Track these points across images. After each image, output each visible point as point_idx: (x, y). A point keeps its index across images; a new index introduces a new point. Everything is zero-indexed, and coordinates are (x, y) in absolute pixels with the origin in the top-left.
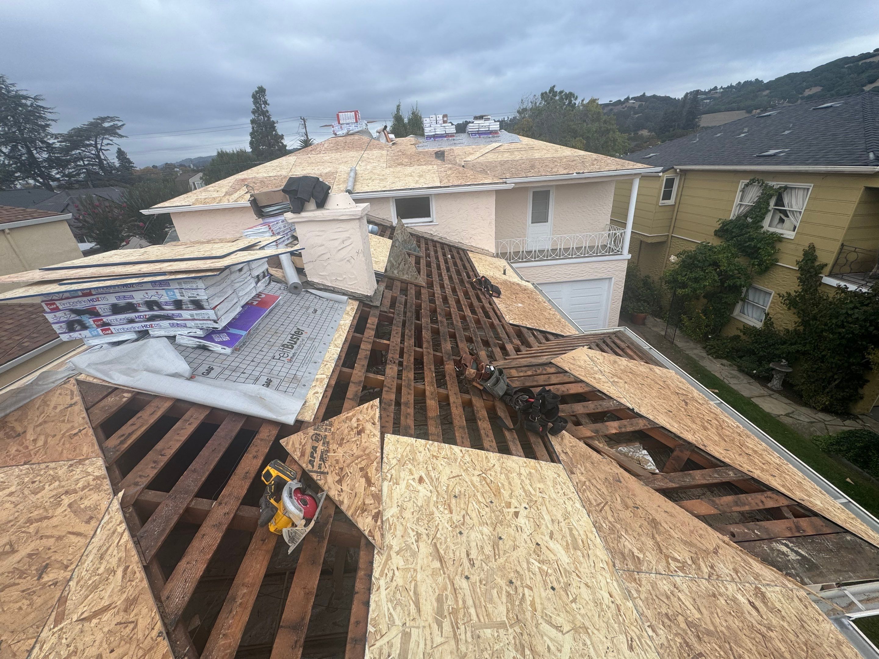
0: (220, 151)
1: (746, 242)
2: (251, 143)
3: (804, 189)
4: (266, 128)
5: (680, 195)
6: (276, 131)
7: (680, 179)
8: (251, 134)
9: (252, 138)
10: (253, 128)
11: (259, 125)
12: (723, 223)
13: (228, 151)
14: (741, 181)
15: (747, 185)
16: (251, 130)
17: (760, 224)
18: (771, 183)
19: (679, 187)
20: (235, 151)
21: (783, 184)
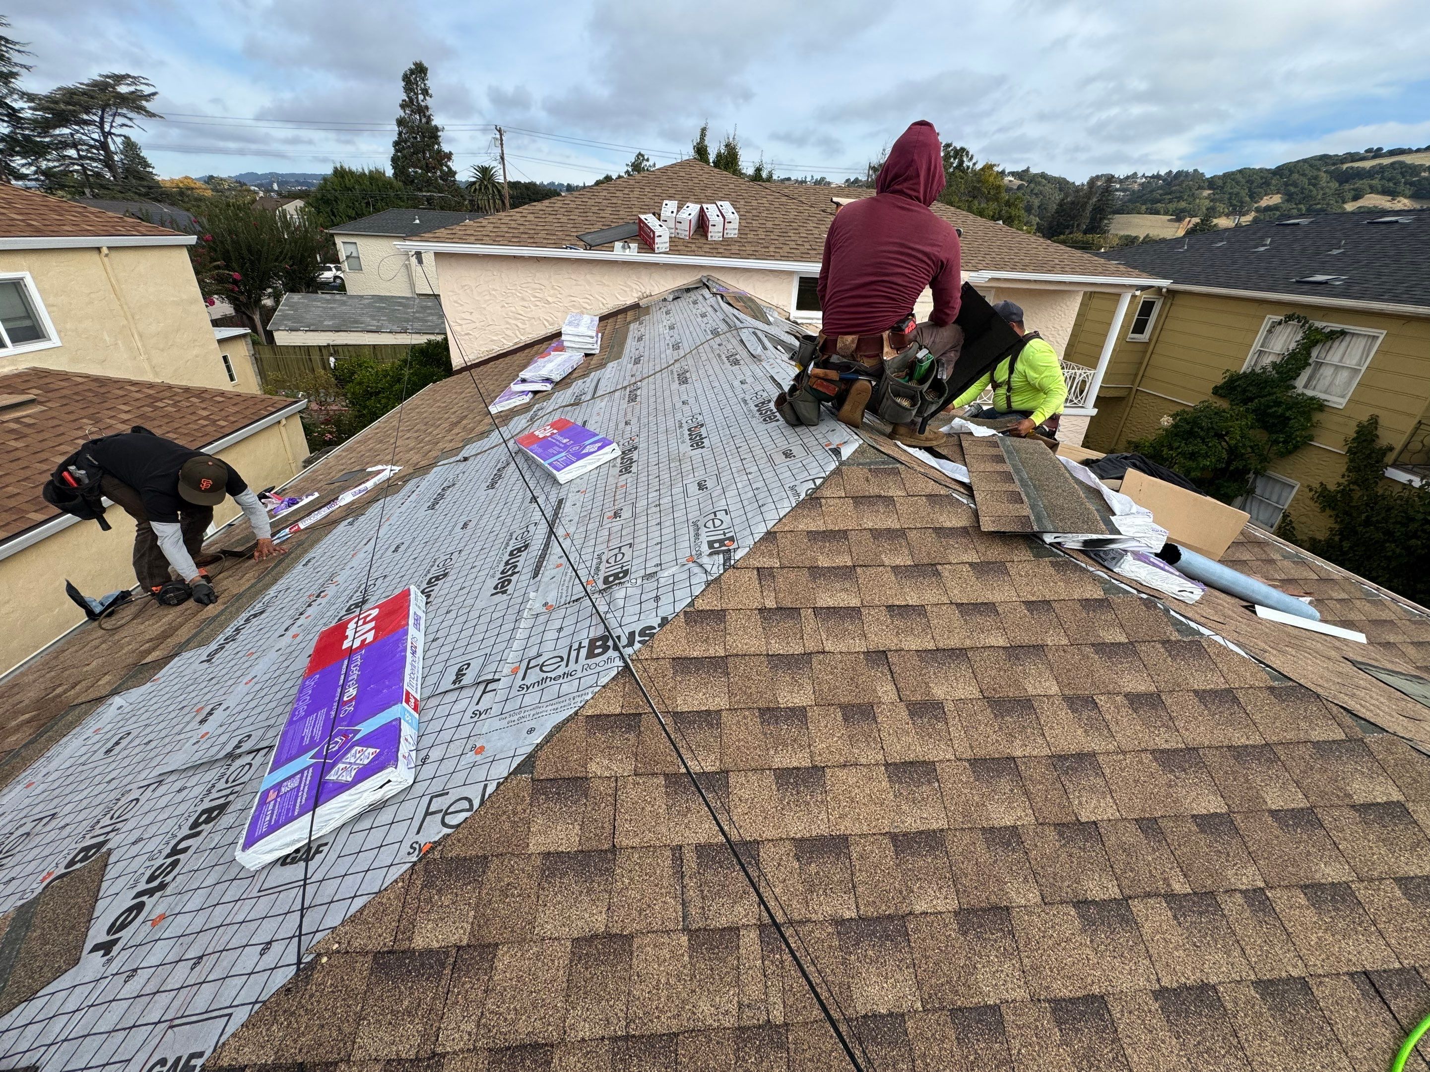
0: (338, 166)
1: (1271, 407)
2: (394, 160)
3: (1369, 336)
4: (423, 137)
5: (1160, 328)
6: (439, 144)
7: (1164, 304)
8: (396, 144)
9: (397, 151)
10: (400, 134)
11: (411, 130)
12: (1232, 376)
13: (354, 169)
14: (1268, 316)
15: (1275, 325)
16: (395, 138)
17: (1292, 382)
18: (1319, 324)
19: (1160, 315)
20: (367, 172)
21: (1337, 327)
